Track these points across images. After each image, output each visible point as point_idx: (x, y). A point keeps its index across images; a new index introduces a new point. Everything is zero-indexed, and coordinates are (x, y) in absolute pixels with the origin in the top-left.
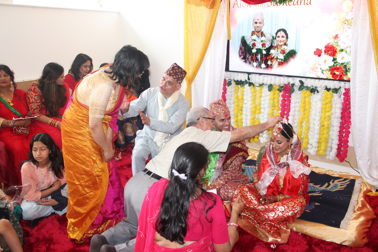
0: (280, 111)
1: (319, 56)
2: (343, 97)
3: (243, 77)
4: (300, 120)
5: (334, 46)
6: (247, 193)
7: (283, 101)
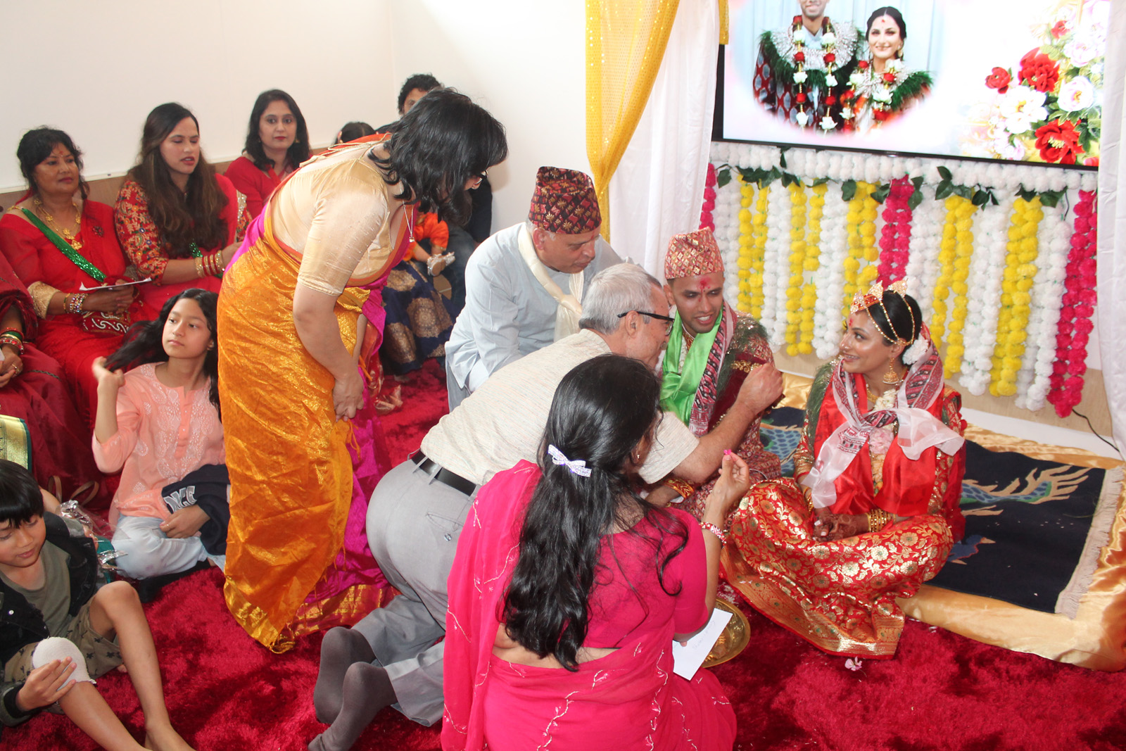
0: (878, 263)
1: (1003, 89)
2: (1072, 216)
3: (766, 159)
4: (939, 288)
5: (1051, 57)
6: (777, 506)
7: (889, 230)
